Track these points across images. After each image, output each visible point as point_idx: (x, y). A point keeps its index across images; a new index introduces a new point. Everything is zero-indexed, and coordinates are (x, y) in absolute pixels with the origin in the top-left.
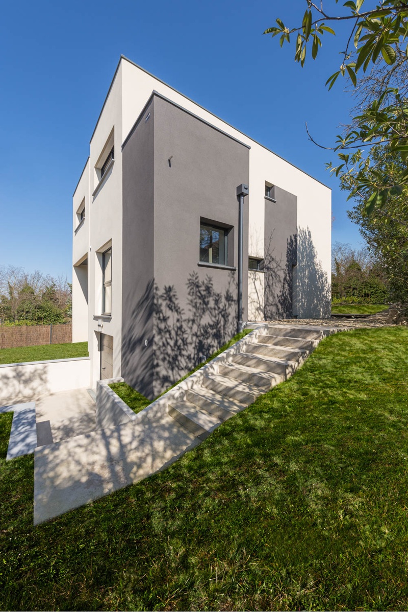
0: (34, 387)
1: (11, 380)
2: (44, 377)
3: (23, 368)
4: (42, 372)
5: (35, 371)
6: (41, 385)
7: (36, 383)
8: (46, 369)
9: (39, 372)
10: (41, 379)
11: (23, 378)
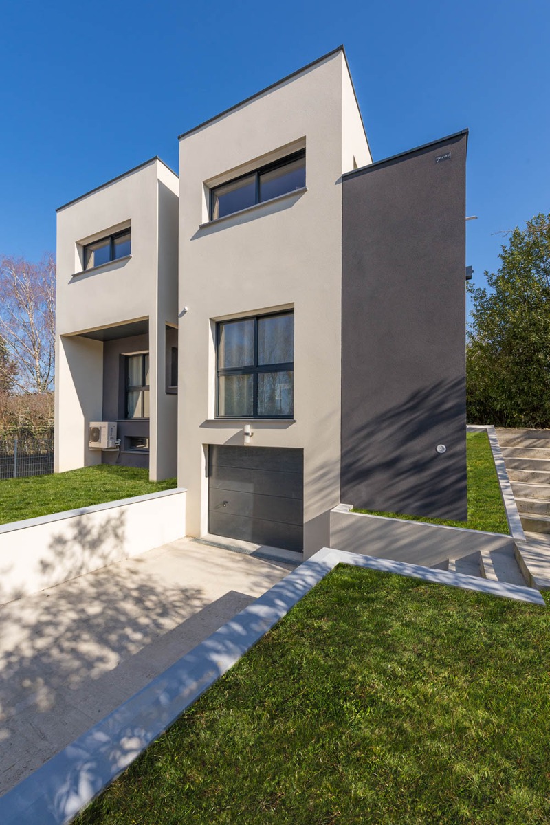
0: (106, 552)
1: (69, 544)
2: (120, 532)
3: (89, 519)
4: (118, 523)
5: (108, 522)
6: (116, 546)
7: (108, 546)
8: (123, 517)
9: (113, 523)
10: (117, 536)
11: (89, 538)
